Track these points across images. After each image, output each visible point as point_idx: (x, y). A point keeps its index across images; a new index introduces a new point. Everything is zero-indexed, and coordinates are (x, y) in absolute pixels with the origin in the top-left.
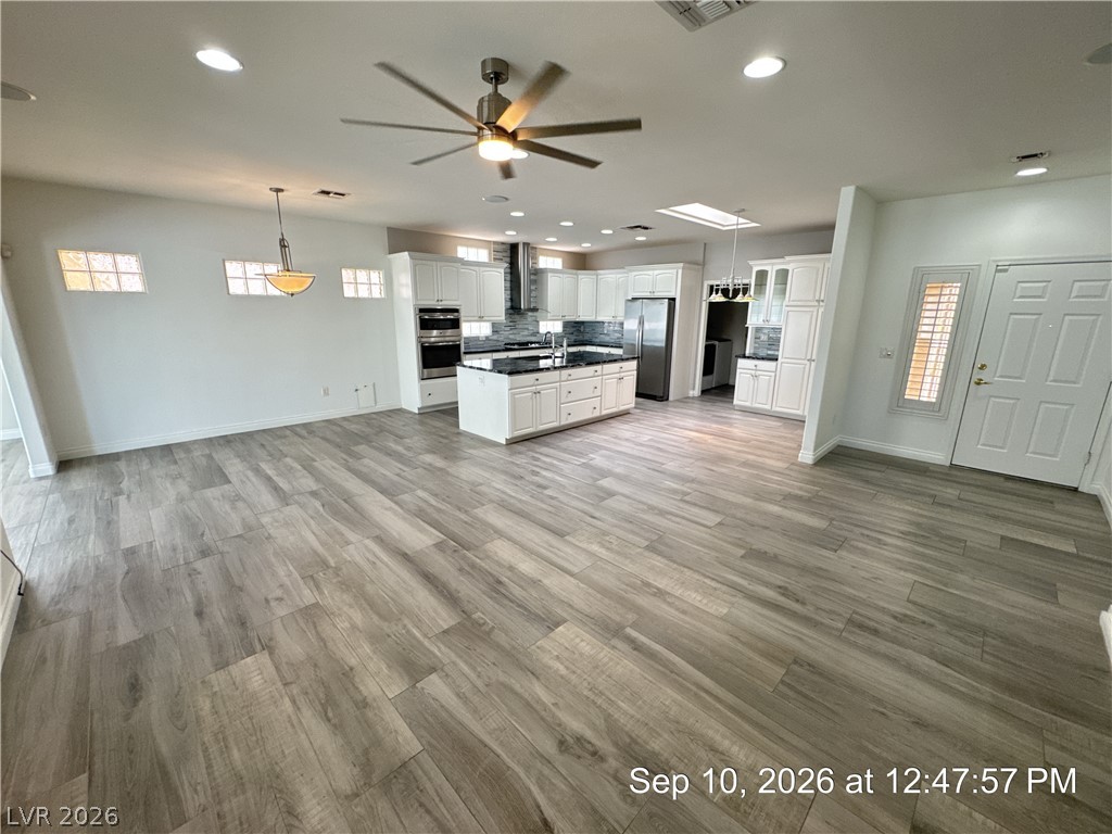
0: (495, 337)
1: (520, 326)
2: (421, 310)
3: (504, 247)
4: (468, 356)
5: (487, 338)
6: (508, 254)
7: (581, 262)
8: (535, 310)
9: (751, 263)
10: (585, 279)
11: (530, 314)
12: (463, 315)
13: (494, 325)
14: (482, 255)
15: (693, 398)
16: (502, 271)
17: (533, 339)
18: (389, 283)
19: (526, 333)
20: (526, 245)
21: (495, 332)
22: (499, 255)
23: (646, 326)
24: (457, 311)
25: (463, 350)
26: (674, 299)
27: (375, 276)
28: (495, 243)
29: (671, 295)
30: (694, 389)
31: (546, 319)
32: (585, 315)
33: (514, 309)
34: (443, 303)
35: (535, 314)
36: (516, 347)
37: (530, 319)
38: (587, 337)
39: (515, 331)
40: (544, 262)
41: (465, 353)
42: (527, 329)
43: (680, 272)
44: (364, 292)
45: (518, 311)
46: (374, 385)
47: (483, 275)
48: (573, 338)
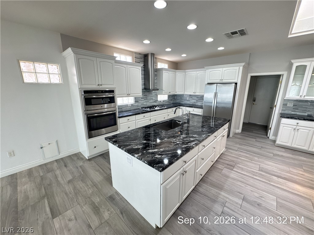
0: (136, 104)
1: (149, 98)
2: (86, 92)
3: (141, 56)
4: (121, 119)
5: (132, 105)
6: (143, 60)
7: (176, 66)
8: (158, 90)
9: (293, 61)
10: (179, 74)
11: (153, 91)
12: (116, 93)
13: (135, 98)
14: (129, 59)
15: (238, 134)
16: (140, 68)
17: (155, 104)
19: (151, 101)
20: (153, 55)
21: (136, 101)
22: (138, 60)
24: (112, 91)
25: (117, 115)
26: (236, 84)
27: (54, 69)
28: (136, 53)
29: (235, 81)
30: (238, 129)
31: (162, 94)
32: (178, 92)
33: (146, 89)
34: (103, 86)
35: (156, 91)
36: (148, 109)
37: (153, 94)
38: (178, 101)
39: (146, 101)
40: (160, 65)
41: (119, 117)
42: (152, 99)
43: (241, 68)
44: (44, 79)
45: (148, 90)
46: (57, 141)
47: (129, 70)
48: (172, 102)
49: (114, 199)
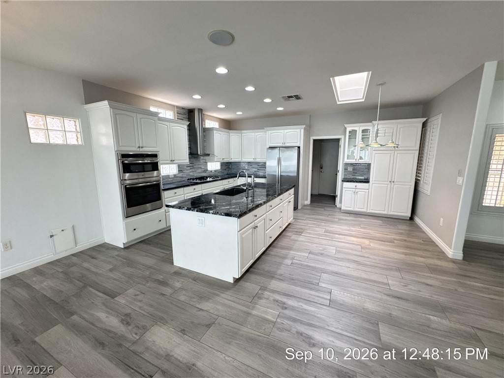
0: (180, 175)
1: (196, 166)
2: (124, 156)
3: (184, 111)
4: (166, 192)
5: (175, 176)
6: (187, 116)
7: (228, 125)
8: (208, 155)
9: (346, 126)
10: (234, 136)
11: (202, 158)
12: (160, 159)
13: (179, 166)
14: (169, 115)
15: (307, 205)
16: (186, 127)
17: (204, 174)
18: (86, 131)
19: (200, 170)
20: (200, 110)
21: (180, 171)
22: (181, 116)
23: (283, 163)
24: (155, 156)
25: (162, 187)
26: (299, 147)
27: (71, 125)
28: (178, 107)
29: (298, 145)
30: (307, 200)
31: (213, 161)
32: (234, 158)
33: (193, 154)
34: (144, 149)
35: (206, 158)
36: (198, 181)
37: (202, 161)
38: (233, 171)
39: (193, 170)
40: (208, 124)
41: (163, 190)
42: (201, 168)
43: (302, 130)
44: (56, 139)
45: (196, 156)
46: (73, 226)
47: (173, 129)
48: (226, 172)
49: (180, 274)
